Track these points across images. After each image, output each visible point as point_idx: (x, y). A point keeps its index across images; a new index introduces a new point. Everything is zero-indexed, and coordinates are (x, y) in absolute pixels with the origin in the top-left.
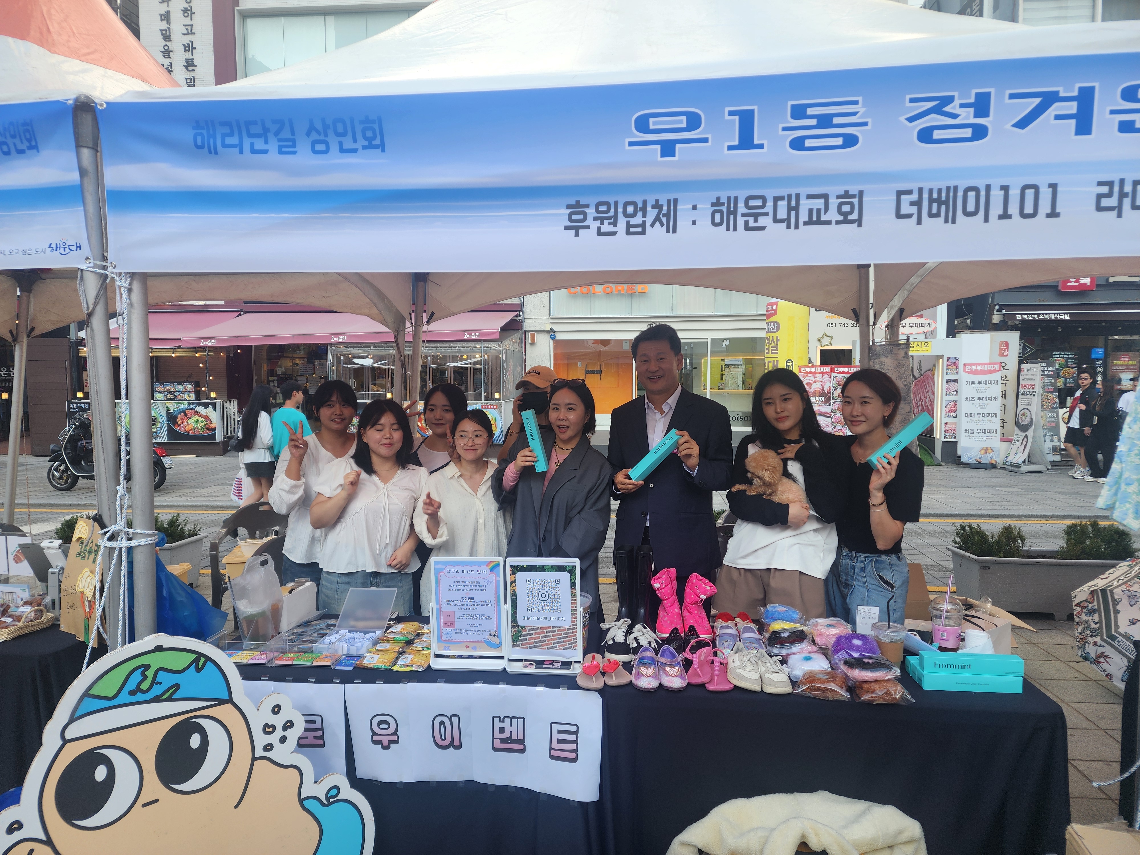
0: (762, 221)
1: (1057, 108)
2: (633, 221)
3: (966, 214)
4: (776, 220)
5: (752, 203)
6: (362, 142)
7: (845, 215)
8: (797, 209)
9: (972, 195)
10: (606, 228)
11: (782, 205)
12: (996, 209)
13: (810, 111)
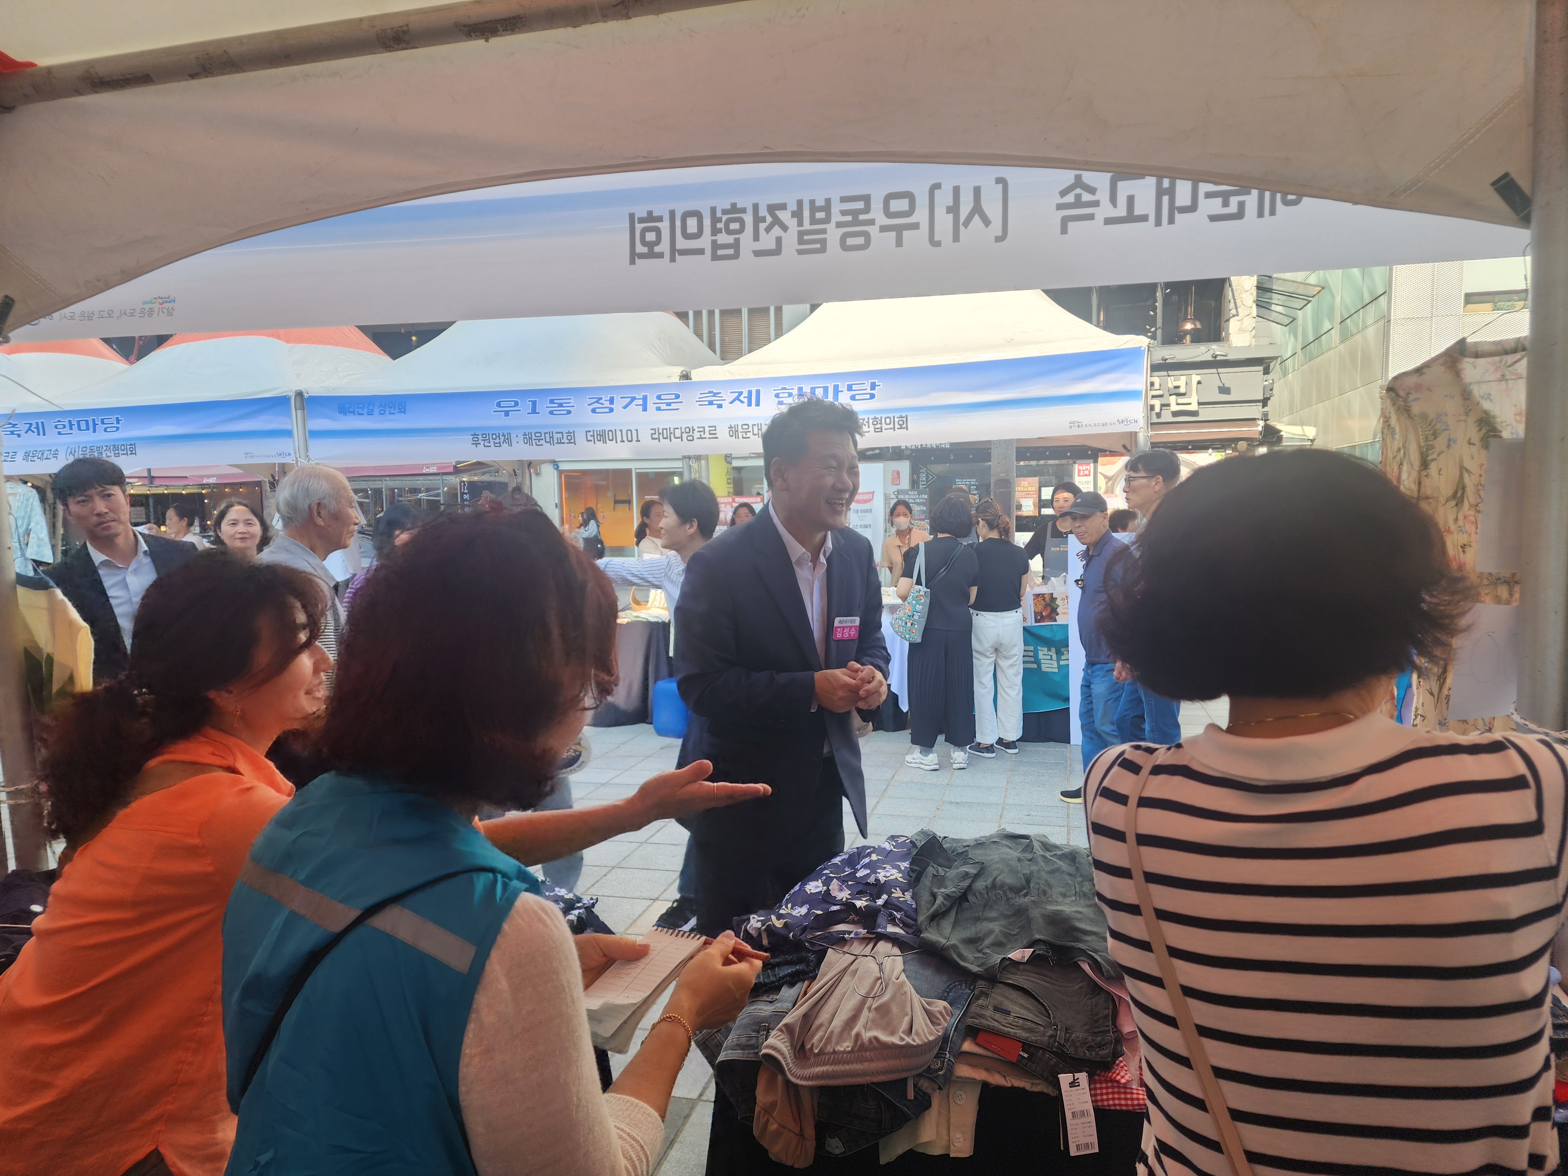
0: (542, 442)
1: (636, 402)
2: (496, 441)
3: (610, 440)
4: (546, 442)
5: (537, 435)
6: (397, 410)
7: (569, 440)
8: (553, 437)
9: (610, 433)
10: (487, 444)
11: (547, 435)
12: (619, 439)
13: (555, 401)
